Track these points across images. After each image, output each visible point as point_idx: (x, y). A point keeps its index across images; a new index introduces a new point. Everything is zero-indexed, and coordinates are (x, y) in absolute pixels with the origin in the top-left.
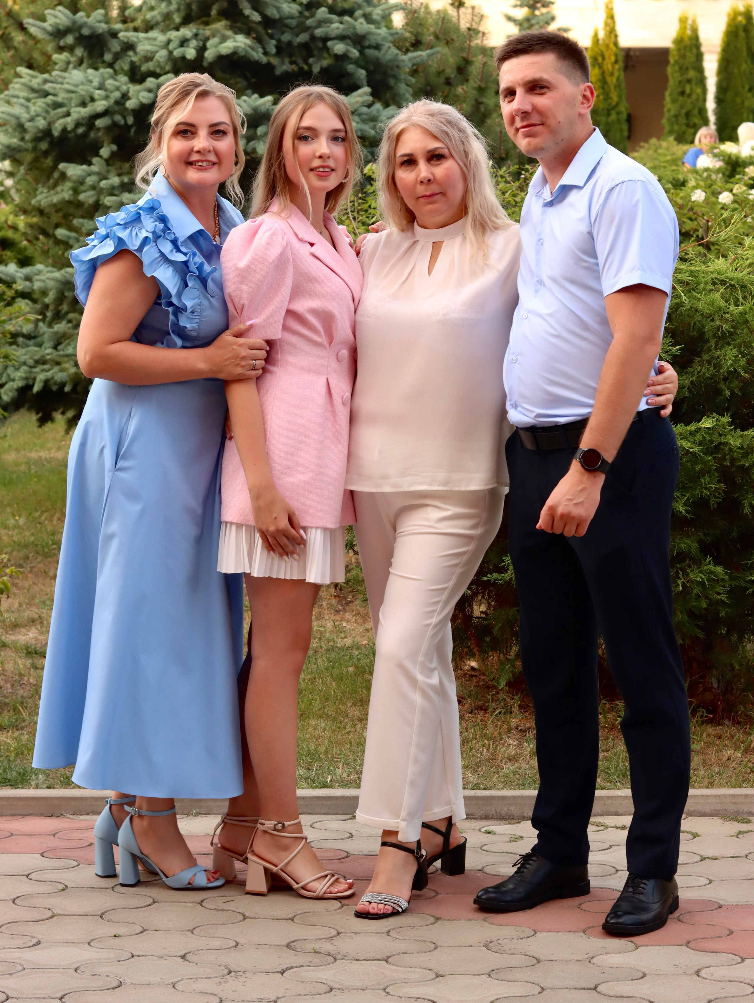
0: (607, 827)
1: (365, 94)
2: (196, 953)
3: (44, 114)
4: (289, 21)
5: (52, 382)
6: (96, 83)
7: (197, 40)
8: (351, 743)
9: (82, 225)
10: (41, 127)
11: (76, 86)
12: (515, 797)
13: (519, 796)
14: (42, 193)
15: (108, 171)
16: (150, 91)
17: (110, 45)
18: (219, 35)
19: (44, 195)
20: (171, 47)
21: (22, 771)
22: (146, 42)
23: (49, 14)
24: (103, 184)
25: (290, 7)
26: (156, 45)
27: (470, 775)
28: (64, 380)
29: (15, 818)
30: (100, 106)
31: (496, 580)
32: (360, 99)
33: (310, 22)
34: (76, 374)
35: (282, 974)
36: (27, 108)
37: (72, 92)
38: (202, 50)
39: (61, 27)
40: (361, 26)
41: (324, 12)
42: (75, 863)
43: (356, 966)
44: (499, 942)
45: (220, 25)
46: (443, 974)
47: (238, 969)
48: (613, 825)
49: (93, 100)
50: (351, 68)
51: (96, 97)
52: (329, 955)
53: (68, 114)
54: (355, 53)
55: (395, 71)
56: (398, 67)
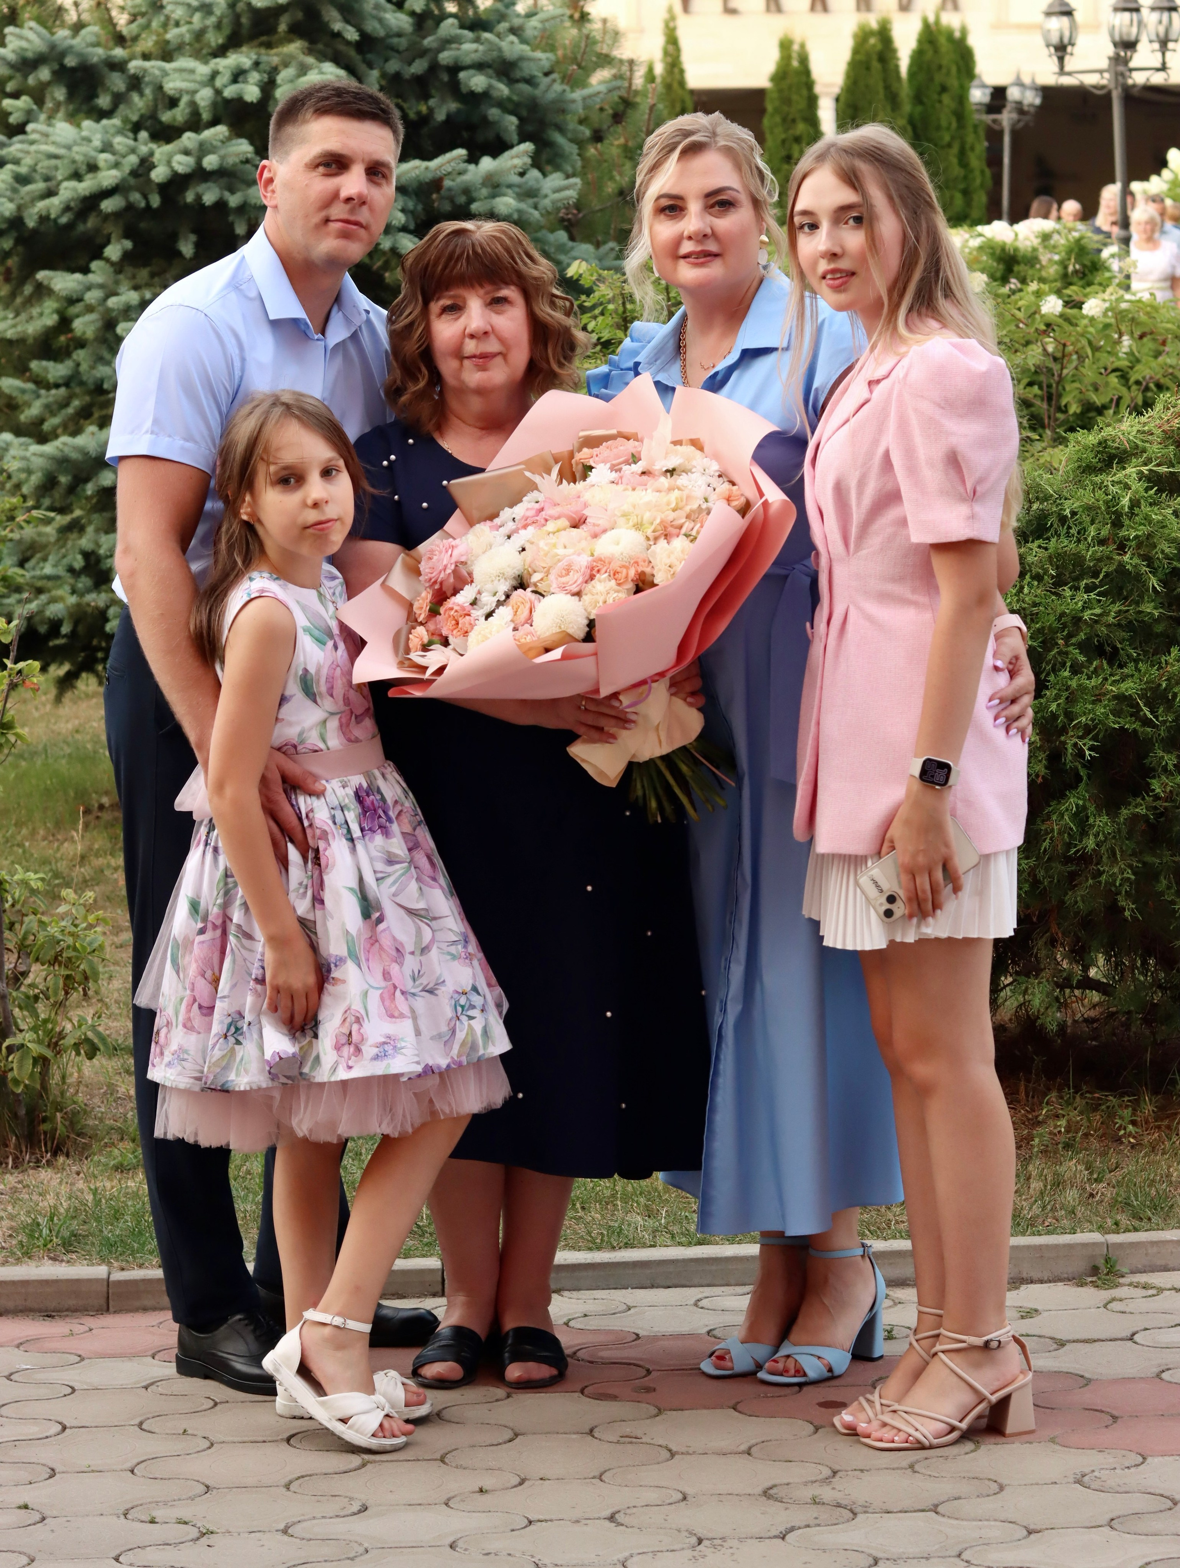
0: (1160, 1290)
1: (524, 152)
2: (628, 1511)
3: (8, 193)
4: (395, 40)
5: (37, 619)
6: (97, 143)
7: (259, 72)
9: (46, 370)
10: (7, 214)
11: (69, 148)
15: (117, 283)
16: (186, 152)
17: (108, 83)
18: (294, 63)
19: (10, 322)
20: (219, 82)
22: (177, 75)
23: (11, 34)
24: (112, 302)
25: (396, 18)
26: (194, 81)
28: (60, 616)
30: (108, 177)
32: (516, 162)
34: (78, 605)
35: (783, 1538)
37: (56, 157)
38: (268, 87)
39: (30, 55)
40: (511, 47)
41: (453, 25)
43: (890, 1521)
44: (1096, 1474)
45: (295, 47)
46: (1038, 1527)
47: (710, 1535)
48: (1169, 1286)
49: (93, 168)
50: (494, 113)
51: (101, 164)
52: (839, 1506)
53: (50, 193)
54: (502, 89)
55: (559, 119)
56: (564, 111)
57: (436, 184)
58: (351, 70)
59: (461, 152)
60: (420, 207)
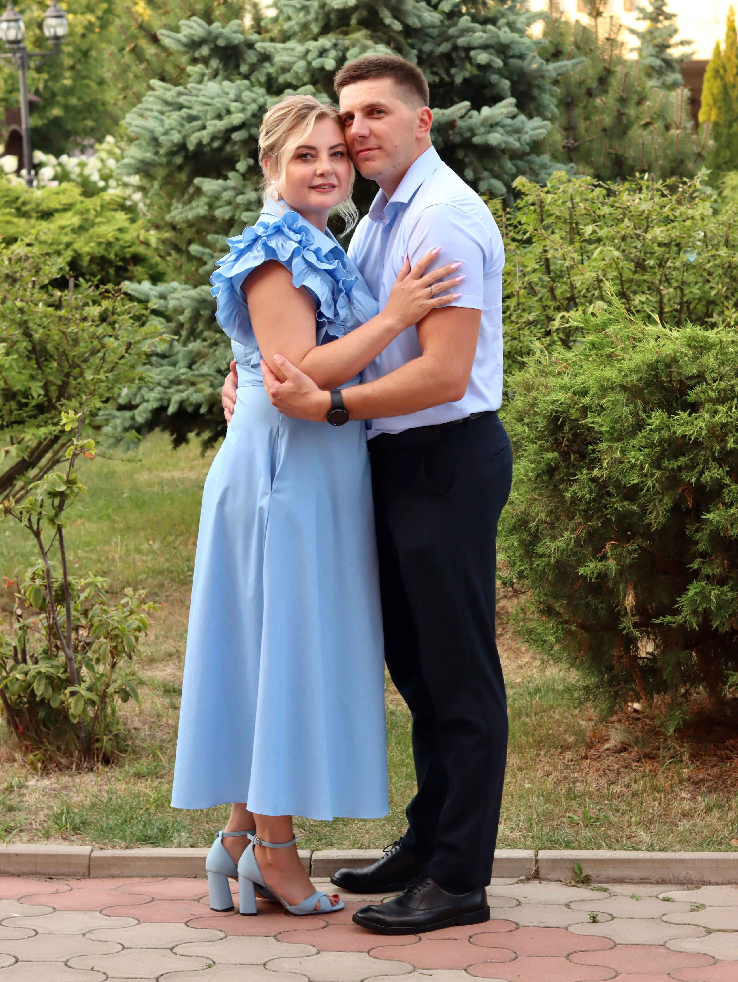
1: (510, 105)
3: (179, 128)
4: (430, 30)
5: (187, 403)
6: (232, 96)
7: (336, 50)
8: (512, 795)
9: (217, 241)
10: (176, 141)
11: (212, 98)
12: (694, 861)
13: (698, 859)
14: (177, 208)
15: (245, 186)
17: (246, 56)
18: (359, 45)
19: (179, 210)
20: (309, 57)
21: (163, 827)
22: (284, 52)
23: (184, 25)
24: (240, 199)
25: (431, 16)
26: (294, 56)
27: (642, 833)
28: (200, 401)
29: (156, 879)
30: (237, 118)
31: (669, 623)
32: (505, 111)
33: (452, 31)
34: (212, 395)
36: (161, 121)
37: (208, 104)
38: (341, 61)
39: (196, 38)
40: (505, 35)
41: (467, 20)
42: (223, 935)
45: (360, 35)
49: (229, 112)
50: (494, 78)
51: (232, 109)
53: (204, 127)
54: (498, 63)
55: (539, 81)
56: (542, 77)
57: (451, 124)
58: (398, 49)
59: (467, 104)
60: (440, 139)
